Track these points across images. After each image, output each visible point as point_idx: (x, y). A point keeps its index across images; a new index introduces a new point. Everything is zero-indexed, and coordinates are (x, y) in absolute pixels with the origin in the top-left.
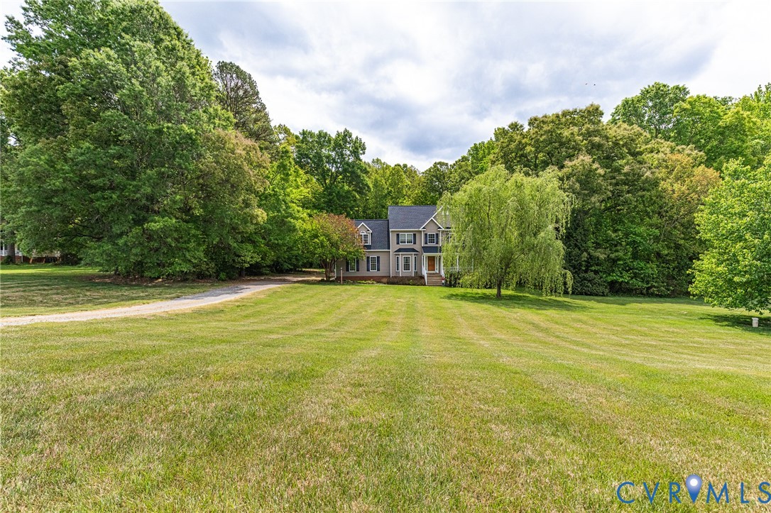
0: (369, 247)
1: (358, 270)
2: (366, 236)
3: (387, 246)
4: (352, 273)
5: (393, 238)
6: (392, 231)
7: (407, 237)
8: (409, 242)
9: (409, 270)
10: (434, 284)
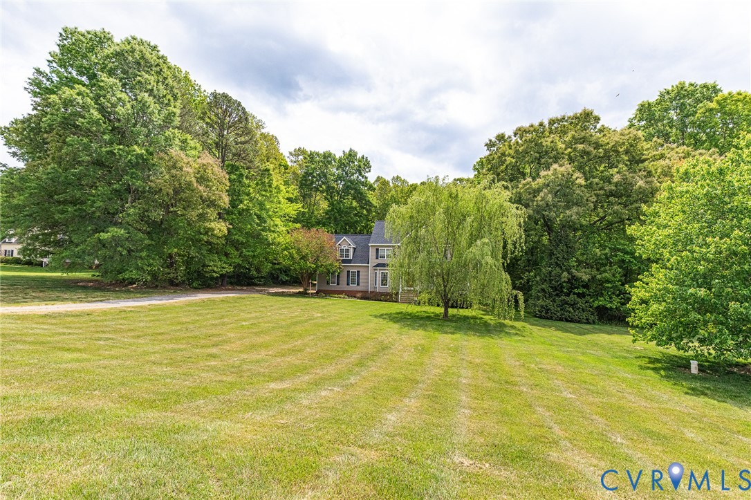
0: (349, 261)
1: (338, 284)
2: (347, 251)
3: (366, 260)
4: (333, 286)
5: (372, 253)
6: (371, 246)
7: (386, 252)
8: (388, 257)
9: (386, 285)
10: (407, 302)
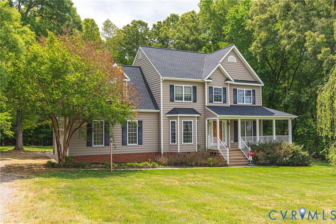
1: (107, 144)
3: (152, 104)
4: (99, 148)
5: (164, 92)
6: (165, 81)
7: (184, 90)
8: (187, 99)
9: (191, 141)
10: (236, 163)
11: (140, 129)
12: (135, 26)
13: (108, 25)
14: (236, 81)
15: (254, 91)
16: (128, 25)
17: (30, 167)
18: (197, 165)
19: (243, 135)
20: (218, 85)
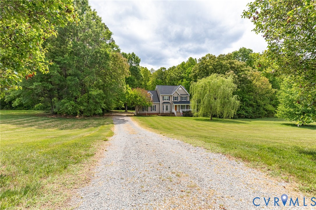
1: (147, 111)
3: (159, 101)
5: (161, 98)
6: (161, 95)
7: (166, 98)
8: (167, 100)
9: (168, 110)
10: (179, 116)
11: (155, 107)
12: (161, 70)
13: (152, 70)
14: (181, 94)
15: (187, 97)
16: (159, 69)
17: (131, 115)
18: (167, 116)
19: (181, 109)
20: (176, 96)
